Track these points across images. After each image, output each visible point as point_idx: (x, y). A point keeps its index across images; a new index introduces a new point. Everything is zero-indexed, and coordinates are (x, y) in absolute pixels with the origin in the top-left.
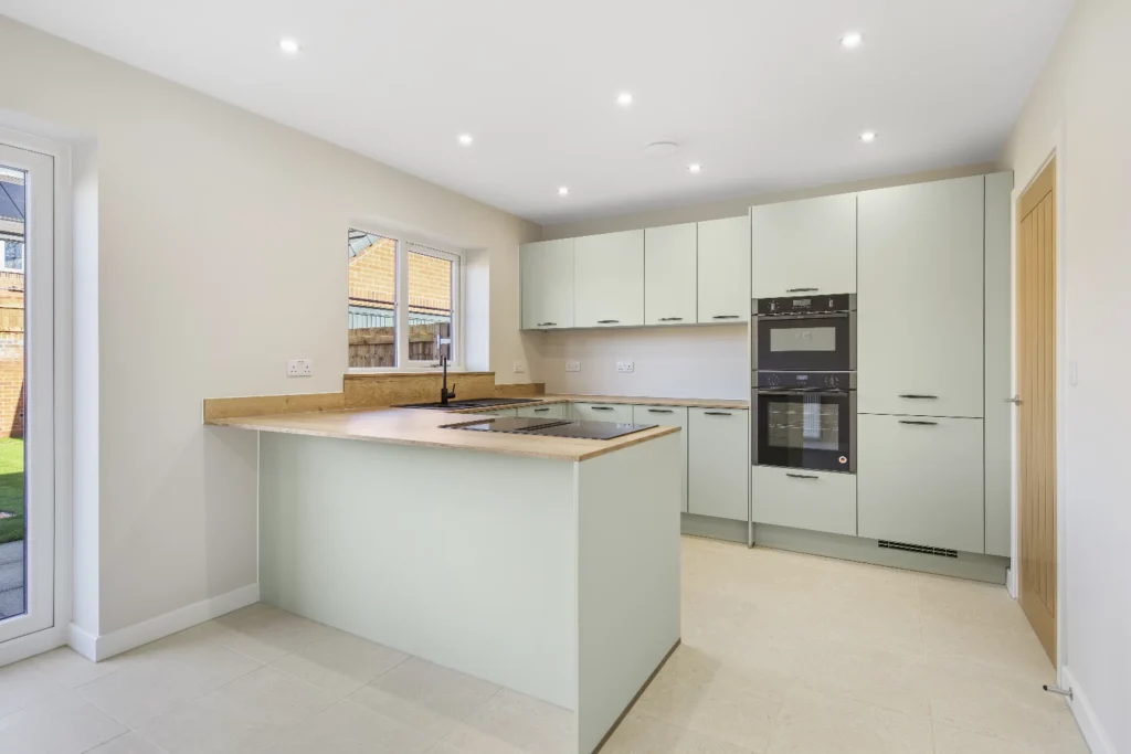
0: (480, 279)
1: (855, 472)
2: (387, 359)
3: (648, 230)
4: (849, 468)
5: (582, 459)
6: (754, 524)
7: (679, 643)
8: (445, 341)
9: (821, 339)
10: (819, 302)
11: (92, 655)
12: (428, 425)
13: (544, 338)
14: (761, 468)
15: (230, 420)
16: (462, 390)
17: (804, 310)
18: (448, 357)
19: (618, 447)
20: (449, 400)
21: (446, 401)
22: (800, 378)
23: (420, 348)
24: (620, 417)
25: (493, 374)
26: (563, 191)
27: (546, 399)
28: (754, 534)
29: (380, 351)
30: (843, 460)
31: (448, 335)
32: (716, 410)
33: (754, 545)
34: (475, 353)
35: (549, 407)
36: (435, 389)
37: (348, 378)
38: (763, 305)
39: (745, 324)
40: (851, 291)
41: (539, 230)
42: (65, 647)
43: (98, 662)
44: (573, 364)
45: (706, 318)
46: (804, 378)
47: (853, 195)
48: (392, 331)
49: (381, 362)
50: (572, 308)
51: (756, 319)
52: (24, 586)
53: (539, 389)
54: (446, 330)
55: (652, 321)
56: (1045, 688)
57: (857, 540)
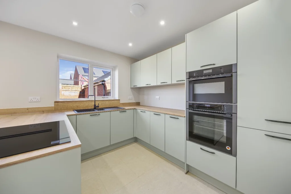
1: (235, 156)
4: (232, 153)
6: (187, 165)
9: (218, 88)
17: (209, 75)
20: (96, 108)
22: (207, 106)
25: (119, 100)
28: (188, 170)
30: (228, 148)
32: (174, 116)
33: (187, 173)
35: (127, 111)
38: (190, 75)
40: (233, 62)
45: (174, 82)
51: (188, 80)
53: (138, 104)
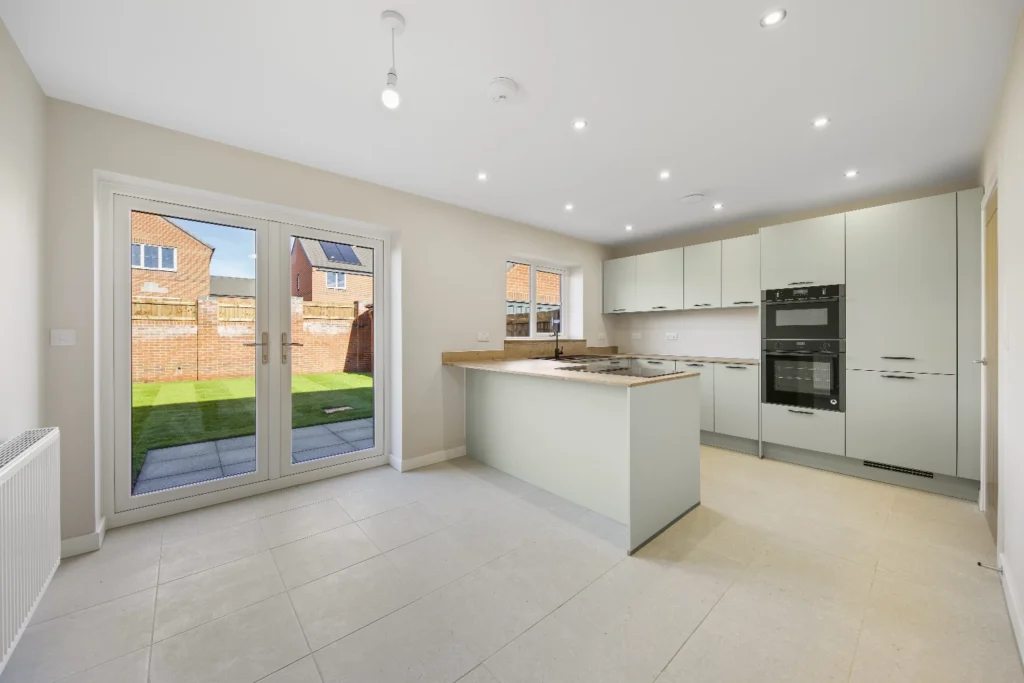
0: (577, 285)
1: (844, 410)
2: (523, 333)
3: (687, 249)
4: (839, 408)
5: (631, 386)
6: (763, 443)
7: (699, 504)
8: (557, 322)
9: (818, 317)
10: (815, 291)
11: (400, 469)
12: (550, 367)
13: (618, 319)
14: (769, 405)
15: (456, 364)
16: (567, 350)
17: (802, 296)
18: (559, 330)
19: (655, 382)
20: (560, 356)
21: (558, 356)
22: (798, 344)
23: (543, 326)
24: (667, 367)
25: (585, 341)
26: (629, 228)
27: (618, 356)
28: (765, 450)
29: (519, 327)
30: (834, 402)
31: (559, 318)
32: (737, 366)
33: (763, 457)
34: (574, 328)
35: (620, 360)
36: (552, 348)
37: (506, 342)
38: (770, 294)
39: (756, 307)
40: (842, 282)
41: (615, 251)
42: (388, 465)
43: (403, 472)
44: (636, 335)
45: (728, 304)
46: (803, 344)
47: (843, 214)
48: (527, 315)
49: (520, 334)
50: (634, 299)
51: (765, 303)
52: (373, 438)
53: (615, 350)
54: (557, 314)
55: (689, 306)
56: (979, 564)
57: (845, 459)
